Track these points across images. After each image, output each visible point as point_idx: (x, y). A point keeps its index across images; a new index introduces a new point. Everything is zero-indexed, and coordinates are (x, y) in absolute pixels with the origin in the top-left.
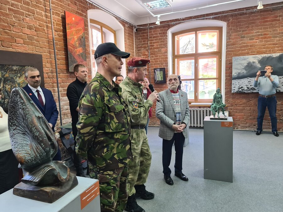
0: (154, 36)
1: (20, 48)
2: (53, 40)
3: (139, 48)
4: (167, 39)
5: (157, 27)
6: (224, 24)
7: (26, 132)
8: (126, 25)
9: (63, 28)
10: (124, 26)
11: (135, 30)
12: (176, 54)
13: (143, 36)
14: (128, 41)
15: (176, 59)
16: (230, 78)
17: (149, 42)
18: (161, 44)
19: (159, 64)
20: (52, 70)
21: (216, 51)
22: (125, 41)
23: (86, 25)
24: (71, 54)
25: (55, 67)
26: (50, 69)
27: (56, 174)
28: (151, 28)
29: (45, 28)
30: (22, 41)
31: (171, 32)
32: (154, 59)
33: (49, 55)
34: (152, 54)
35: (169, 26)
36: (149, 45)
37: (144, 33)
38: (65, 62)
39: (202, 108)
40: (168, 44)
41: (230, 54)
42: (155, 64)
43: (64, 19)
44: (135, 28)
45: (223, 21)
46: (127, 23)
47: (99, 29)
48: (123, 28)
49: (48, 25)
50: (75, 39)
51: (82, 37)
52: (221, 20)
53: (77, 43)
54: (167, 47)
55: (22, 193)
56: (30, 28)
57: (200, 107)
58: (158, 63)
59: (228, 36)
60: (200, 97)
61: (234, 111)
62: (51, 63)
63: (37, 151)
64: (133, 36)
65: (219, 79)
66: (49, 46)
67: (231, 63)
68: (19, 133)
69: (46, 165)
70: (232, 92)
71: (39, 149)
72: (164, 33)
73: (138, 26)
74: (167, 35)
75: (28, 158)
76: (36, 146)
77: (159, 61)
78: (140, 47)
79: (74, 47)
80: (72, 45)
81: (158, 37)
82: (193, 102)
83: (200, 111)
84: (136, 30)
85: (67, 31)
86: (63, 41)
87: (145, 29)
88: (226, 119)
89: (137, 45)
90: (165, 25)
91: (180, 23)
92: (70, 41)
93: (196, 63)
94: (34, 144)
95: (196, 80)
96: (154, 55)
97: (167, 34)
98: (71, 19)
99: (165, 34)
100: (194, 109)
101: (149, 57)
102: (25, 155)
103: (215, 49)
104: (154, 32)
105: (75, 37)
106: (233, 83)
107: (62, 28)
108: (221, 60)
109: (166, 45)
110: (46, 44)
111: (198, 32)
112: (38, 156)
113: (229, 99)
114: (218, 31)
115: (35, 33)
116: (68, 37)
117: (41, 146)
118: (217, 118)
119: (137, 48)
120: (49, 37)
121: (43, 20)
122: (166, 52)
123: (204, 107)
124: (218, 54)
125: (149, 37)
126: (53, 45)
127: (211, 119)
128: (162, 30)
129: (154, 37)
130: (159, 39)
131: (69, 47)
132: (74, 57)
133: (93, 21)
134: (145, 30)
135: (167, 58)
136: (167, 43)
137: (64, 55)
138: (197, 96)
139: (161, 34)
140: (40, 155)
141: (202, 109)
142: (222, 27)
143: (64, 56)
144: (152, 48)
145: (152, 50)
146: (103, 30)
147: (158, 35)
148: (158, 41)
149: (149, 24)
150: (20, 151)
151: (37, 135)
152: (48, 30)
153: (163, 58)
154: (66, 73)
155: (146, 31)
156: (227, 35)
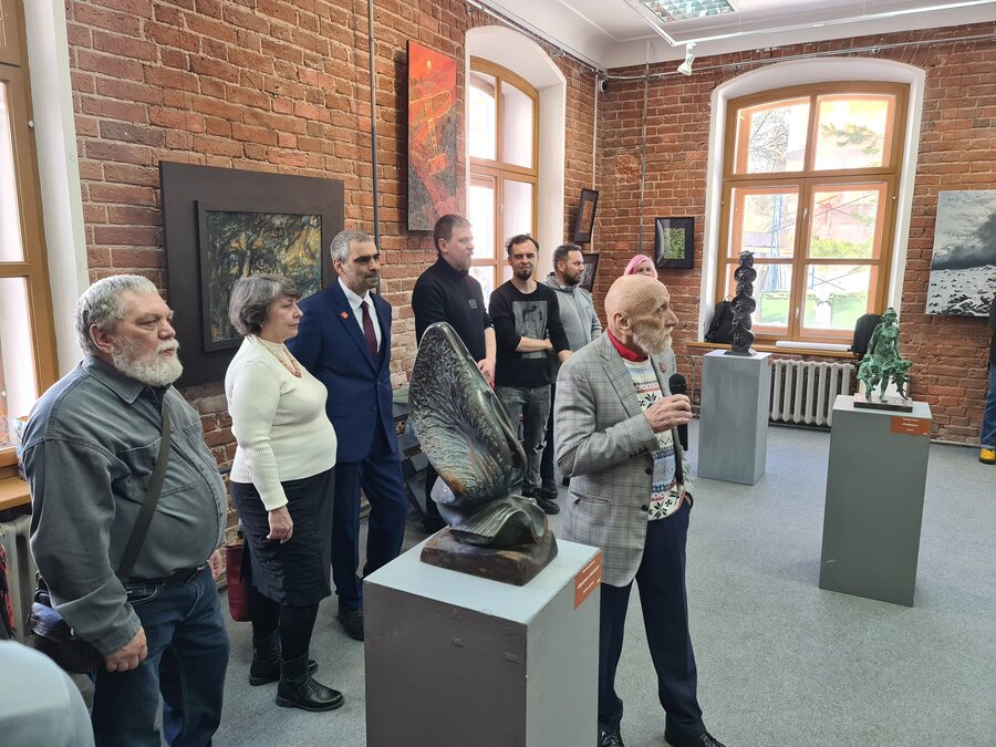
0: (665, 106)
1: (289, 161)
2: (372, 133)
3: (608, 145)
4: (708, 118)
5: (676, 79)
6: (916, 76)
7: (457, 424)
8: (575, 71)
9: (398, 93)
10: (567, 73)
11: (599, 85)
12: (735, 172)
13: (627, 106)
14: (575, 123)
15: (733, 190)
16: (923, 264)
17: (645, 127)
18: (686, 138)
19: (673, 203)
20: (362, 225)
21: (880, 165)
22: (566, 126)
23: (460, 80)
24: (415, 173)
25: (370, 215)
26: (359, 221)
27: (526, 524)
28: (654, 82)
29: (352, 98)
30: (292, 140)
31: (724, 97)
32: (658, 186)
33: (357, 177)
34: (651, 168)
35: (719, 77)
36: (644, 136)
37: (629, 96)
38: (395, 200)
39: (813, 362)
40: (710, 137)
41: (931, 182)
42: (659, 203)
43: (402, 65)
44: (600, 78)
45: (913, 64)
46: (578, 63)
47: (491, 86)
48: (564, 81)
49: (361, 86)
50: (430, 127)
51: (449, 120)
52: (908, 62)
53: (434, 138)
54: (706, 148)
55: (446, 560)
56: (314, 99)
57: (806, 357)
58: (671, 201)
59: (929, 117)
60: (808, 323)
61: (929, 376)
62: (361, 203)
63: (488, 469)
64: (592, 105)
65: (883, 264)
66: (359, 150)
67: (933, 213)
68: (438, 425)
69: (500, 502)
70: (928, 311)
71: (492, 466)
72: (698, 99)
73: (610, 71)
74: (711, 105)
75: (471, 483)
76: (486, 459)
77: (676, 194)
78: (612, 145)
79: (425, 153)
80: (421, 145)
81: (677, 110)
82: (781, 338)
83: (806, 368)
84: (605, 86)
85: (410, 103)
86: (394, 134)
87: (635, 84)
88: (909, 410)
89: (603, 135)
90: (704, 70)
91: (761, 65)
92: (415, 138)
93: (805, 203)
94: (480, 455)
95: (800, 261)
96: (658, 173)
97: (709, 100)
98: (424, 65)
99: (702, 103)
100: (787, 361)
101: (641, 177)
102: (465, 476)
103: (876, 160)
104: (665, 92)
105: (430, 120)
106: (932, 280)
107: (394, 93)
108: (897, 198)
109: (702, 141)
110: (351, 145)
111: (819, 97)
112: (491, 480)
113: (913, 336)
114: (893, 97)
115: (326, 113)
116: (412, 123)
117: (497, 460)
118: (879, 402)
119: (602, 145)
120: (361, 123)
121: (347, 74)
122: (702, 163)
123: (820, 357)
124: (887, 177)
125: (648, 110)
126: (373, 148)
127: (857, 405)
128: (694, 89)
129: (663, 112)
130: (682, 119)
131: (412, 153)
132: (423, 184)
133: (479, 63)
134: (633, 86)
135: (703, 184)
136: (707, 135)
137: (395, 176)
138: (799, 319)
139: (689, 101)
140: (493, 480)
141: (811, 363)
142: (909, 85)
143: (395, 182)
144: (653, 148)
145: (651, 156)
146: (503, 91)
147: (680, 104)
148: (675, 127)
149: (651, 66)
150: (451, 467)
151: (489, 433)
152: (358, 104)
153: (690, 185)
154: (397, 232)
155: (638, 90)
156: (925, 114)
